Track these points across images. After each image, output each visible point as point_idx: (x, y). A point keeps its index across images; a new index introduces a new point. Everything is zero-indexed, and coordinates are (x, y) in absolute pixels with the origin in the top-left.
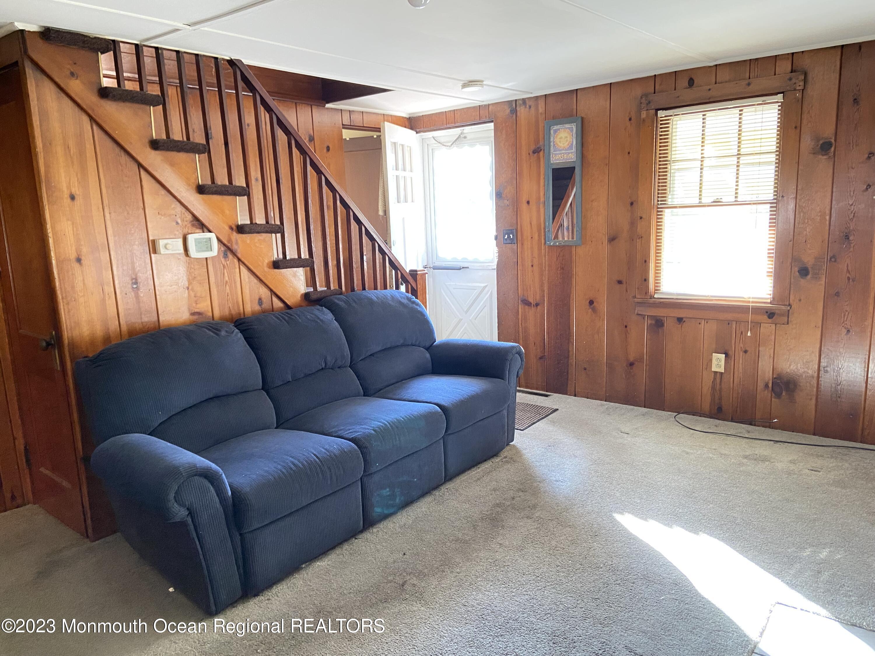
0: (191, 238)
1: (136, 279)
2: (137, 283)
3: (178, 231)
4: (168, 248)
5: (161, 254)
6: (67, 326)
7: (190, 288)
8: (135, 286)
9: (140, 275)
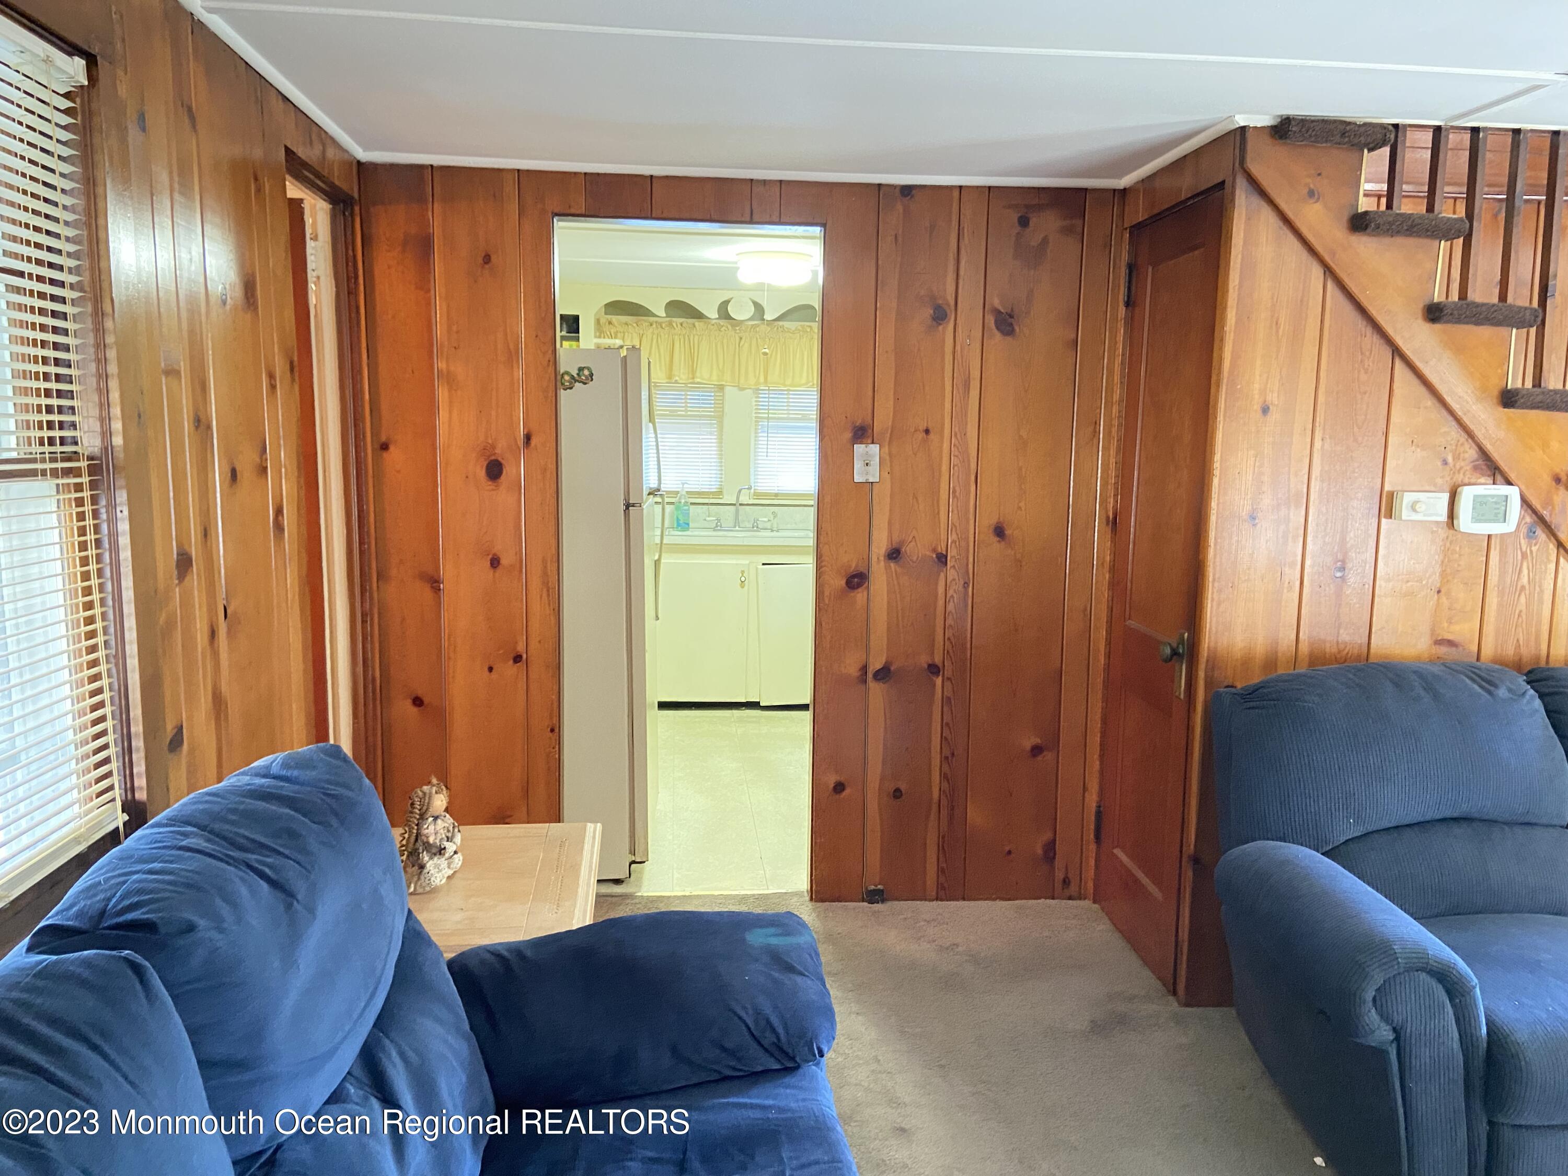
0: (1467, 495)
1: (1343, 562)
2: (1344, 569)
3: (1442, 477)
4: (1418, 510)
5: (1401, 519)
6: (1210, 629)
7: (1443, 591)
8: (1339, 574)
9: (1352, 554)
